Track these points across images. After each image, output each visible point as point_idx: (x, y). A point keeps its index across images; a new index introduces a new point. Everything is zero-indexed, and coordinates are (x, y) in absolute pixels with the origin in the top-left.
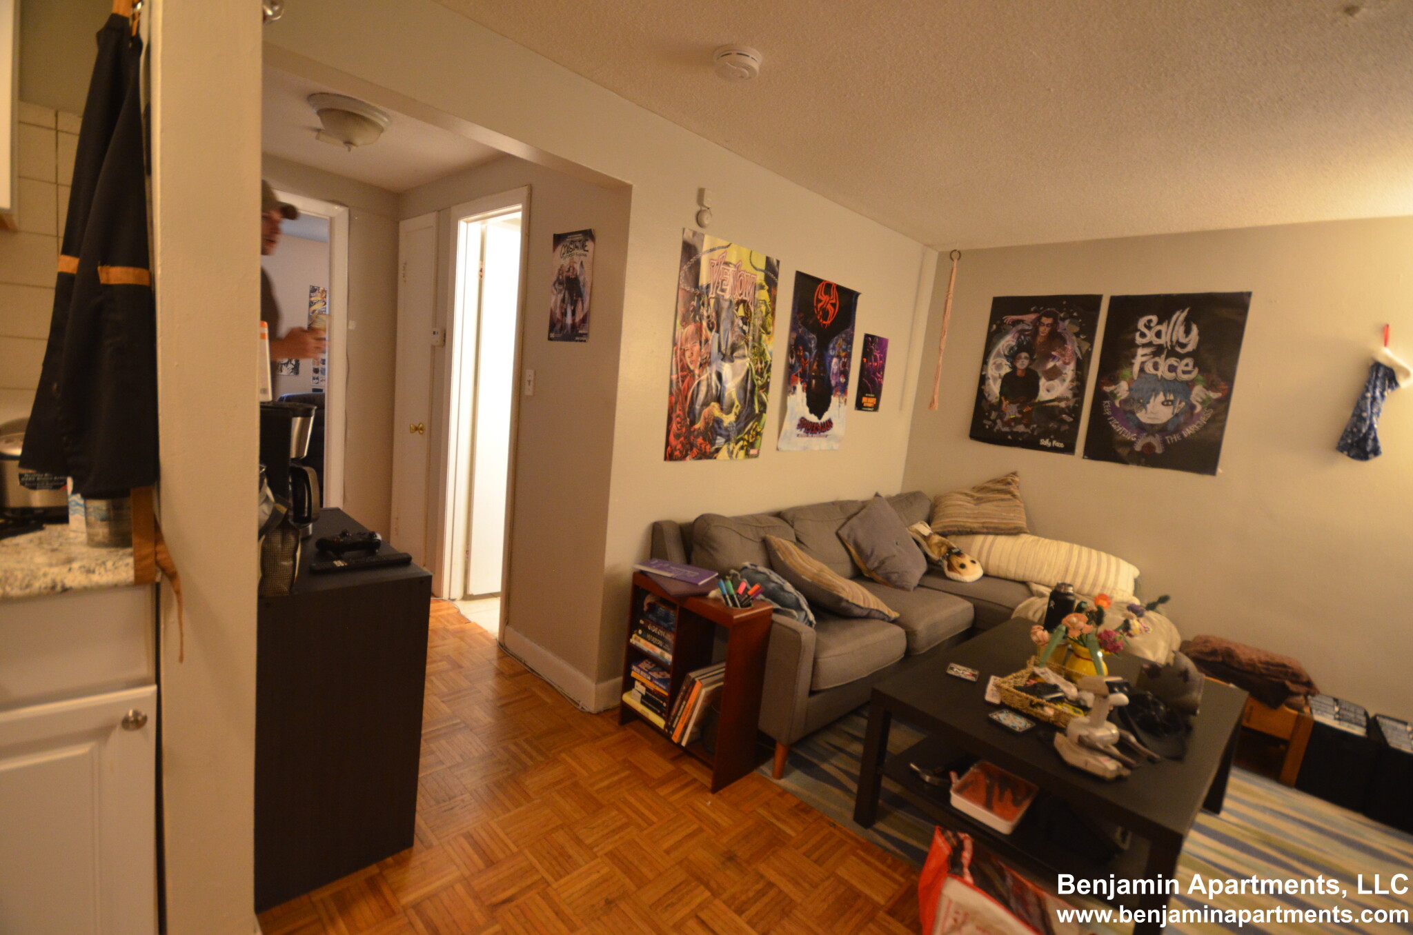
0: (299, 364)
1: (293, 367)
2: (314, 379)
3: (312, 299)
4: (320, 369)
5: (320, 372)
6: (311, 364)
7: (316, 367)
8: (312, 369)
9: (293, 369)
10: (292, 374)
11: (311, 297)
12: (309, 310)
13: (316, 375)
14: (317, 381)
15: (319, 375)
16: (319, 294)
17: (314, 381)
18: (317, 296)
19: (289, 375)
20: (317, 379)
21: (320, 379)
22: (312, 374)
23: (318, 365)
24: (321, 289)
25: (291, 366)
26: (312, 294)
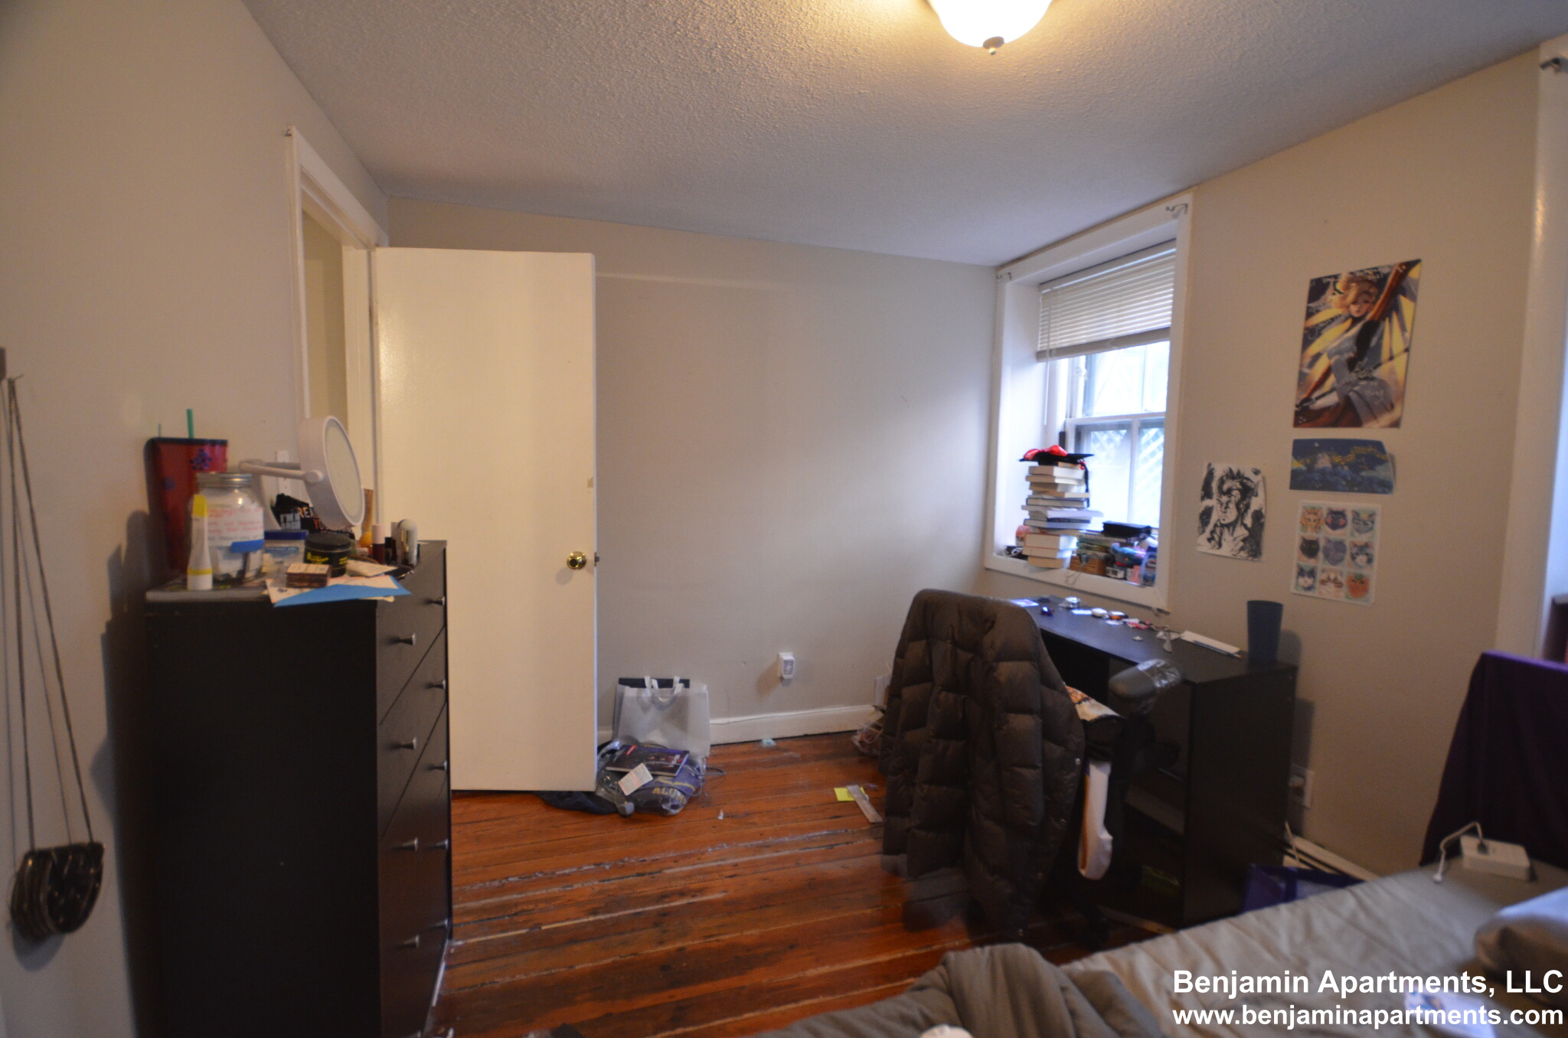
0: (1262, 526)
1: (1246, 533)
2: (1301, 572)
3: (1316, 319)
4: (1322, 543)
5: (1321, 555)
6: (1298, 526)
7: (1310, 535)
8: (1297, 543)
9: (1244, 540)
10: (1243, 554)
11: (1309, 314)
12: (1302, 358)
13: (1309, 563)
14: (1309, 581)
15: (1319, 563)
17: (1301, 580)
18: (1328, 305)
19: (1234, 557)
20: (1312, 573)
21: (1320, 576)
22: (1296, 558)
23: (1317, 528)
24: (1343, 281)
25: (1241, 532)
26: (1313, 304)
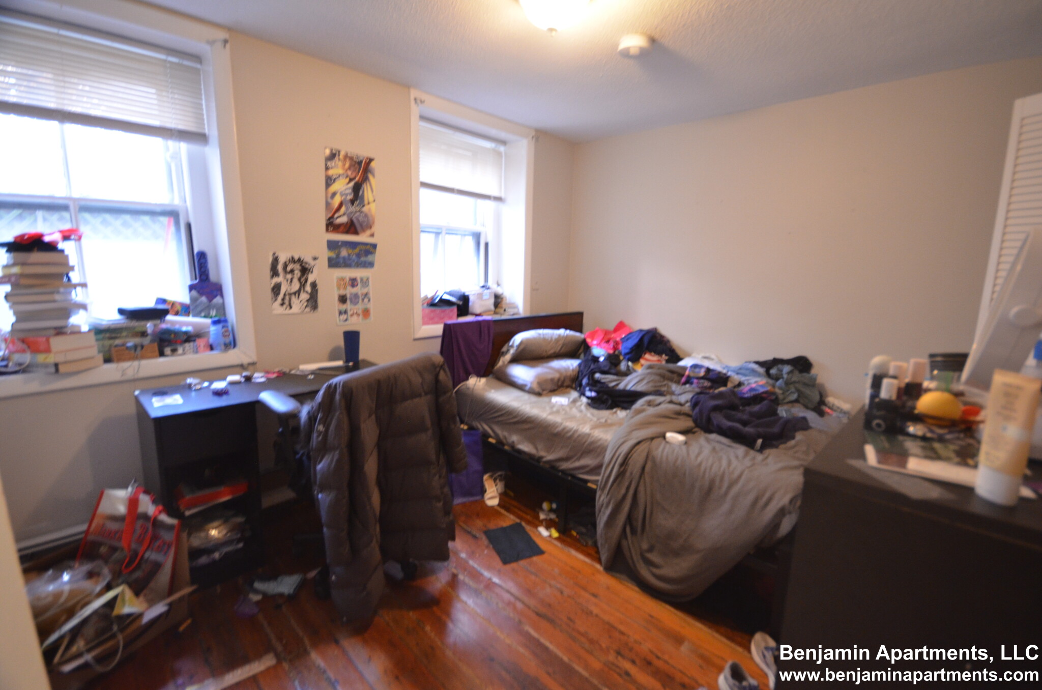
0: (317, 291)
1: (307, 296)
2: (340, 313)
3: (331, 172)
4: (348, 296)
5: (348, 301)
6: (336, 288)
7: (342, 292)
8: (336, 298)
9: (308, 301)
10: (308, 309)
11: (327, 168)
13: (343, 307)
14: (344, 317)
15: (348, 306)
16: (340, 164)
17: (342, 317)
18: (336, 166)
19: (302, 312)
20: (346, 312)
21: (350, 313)
22: (337, 306)
23: (345, 288)
24: (342, 154)
25: (304, 296)
26: (329, 163)
